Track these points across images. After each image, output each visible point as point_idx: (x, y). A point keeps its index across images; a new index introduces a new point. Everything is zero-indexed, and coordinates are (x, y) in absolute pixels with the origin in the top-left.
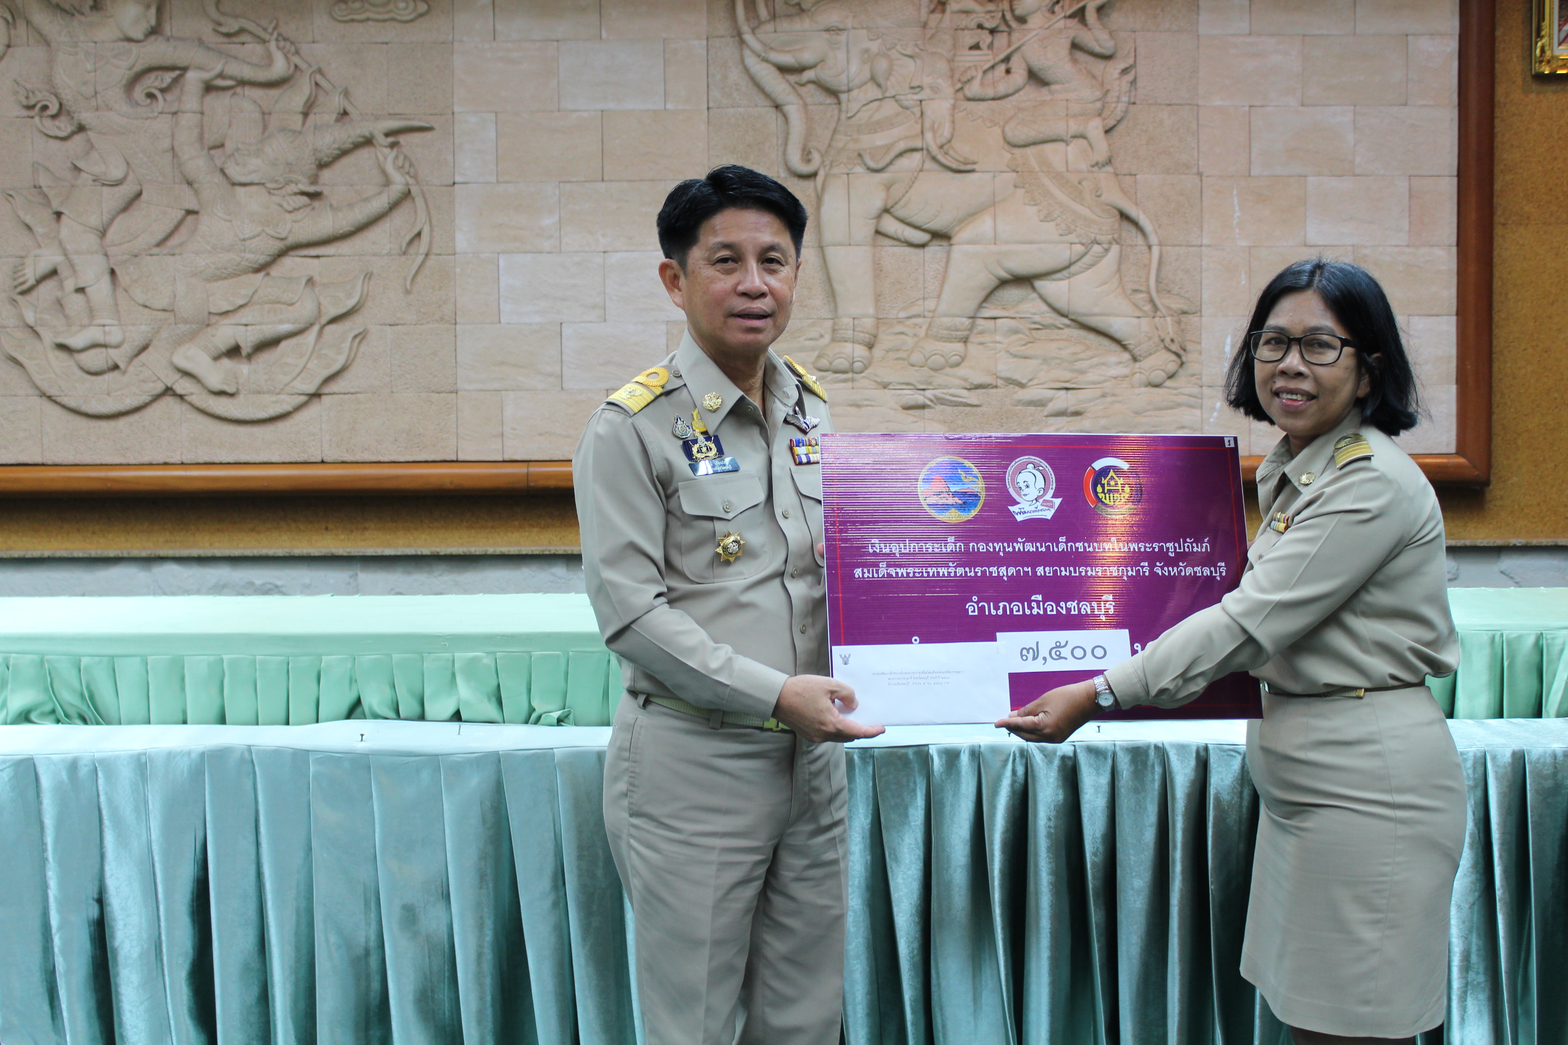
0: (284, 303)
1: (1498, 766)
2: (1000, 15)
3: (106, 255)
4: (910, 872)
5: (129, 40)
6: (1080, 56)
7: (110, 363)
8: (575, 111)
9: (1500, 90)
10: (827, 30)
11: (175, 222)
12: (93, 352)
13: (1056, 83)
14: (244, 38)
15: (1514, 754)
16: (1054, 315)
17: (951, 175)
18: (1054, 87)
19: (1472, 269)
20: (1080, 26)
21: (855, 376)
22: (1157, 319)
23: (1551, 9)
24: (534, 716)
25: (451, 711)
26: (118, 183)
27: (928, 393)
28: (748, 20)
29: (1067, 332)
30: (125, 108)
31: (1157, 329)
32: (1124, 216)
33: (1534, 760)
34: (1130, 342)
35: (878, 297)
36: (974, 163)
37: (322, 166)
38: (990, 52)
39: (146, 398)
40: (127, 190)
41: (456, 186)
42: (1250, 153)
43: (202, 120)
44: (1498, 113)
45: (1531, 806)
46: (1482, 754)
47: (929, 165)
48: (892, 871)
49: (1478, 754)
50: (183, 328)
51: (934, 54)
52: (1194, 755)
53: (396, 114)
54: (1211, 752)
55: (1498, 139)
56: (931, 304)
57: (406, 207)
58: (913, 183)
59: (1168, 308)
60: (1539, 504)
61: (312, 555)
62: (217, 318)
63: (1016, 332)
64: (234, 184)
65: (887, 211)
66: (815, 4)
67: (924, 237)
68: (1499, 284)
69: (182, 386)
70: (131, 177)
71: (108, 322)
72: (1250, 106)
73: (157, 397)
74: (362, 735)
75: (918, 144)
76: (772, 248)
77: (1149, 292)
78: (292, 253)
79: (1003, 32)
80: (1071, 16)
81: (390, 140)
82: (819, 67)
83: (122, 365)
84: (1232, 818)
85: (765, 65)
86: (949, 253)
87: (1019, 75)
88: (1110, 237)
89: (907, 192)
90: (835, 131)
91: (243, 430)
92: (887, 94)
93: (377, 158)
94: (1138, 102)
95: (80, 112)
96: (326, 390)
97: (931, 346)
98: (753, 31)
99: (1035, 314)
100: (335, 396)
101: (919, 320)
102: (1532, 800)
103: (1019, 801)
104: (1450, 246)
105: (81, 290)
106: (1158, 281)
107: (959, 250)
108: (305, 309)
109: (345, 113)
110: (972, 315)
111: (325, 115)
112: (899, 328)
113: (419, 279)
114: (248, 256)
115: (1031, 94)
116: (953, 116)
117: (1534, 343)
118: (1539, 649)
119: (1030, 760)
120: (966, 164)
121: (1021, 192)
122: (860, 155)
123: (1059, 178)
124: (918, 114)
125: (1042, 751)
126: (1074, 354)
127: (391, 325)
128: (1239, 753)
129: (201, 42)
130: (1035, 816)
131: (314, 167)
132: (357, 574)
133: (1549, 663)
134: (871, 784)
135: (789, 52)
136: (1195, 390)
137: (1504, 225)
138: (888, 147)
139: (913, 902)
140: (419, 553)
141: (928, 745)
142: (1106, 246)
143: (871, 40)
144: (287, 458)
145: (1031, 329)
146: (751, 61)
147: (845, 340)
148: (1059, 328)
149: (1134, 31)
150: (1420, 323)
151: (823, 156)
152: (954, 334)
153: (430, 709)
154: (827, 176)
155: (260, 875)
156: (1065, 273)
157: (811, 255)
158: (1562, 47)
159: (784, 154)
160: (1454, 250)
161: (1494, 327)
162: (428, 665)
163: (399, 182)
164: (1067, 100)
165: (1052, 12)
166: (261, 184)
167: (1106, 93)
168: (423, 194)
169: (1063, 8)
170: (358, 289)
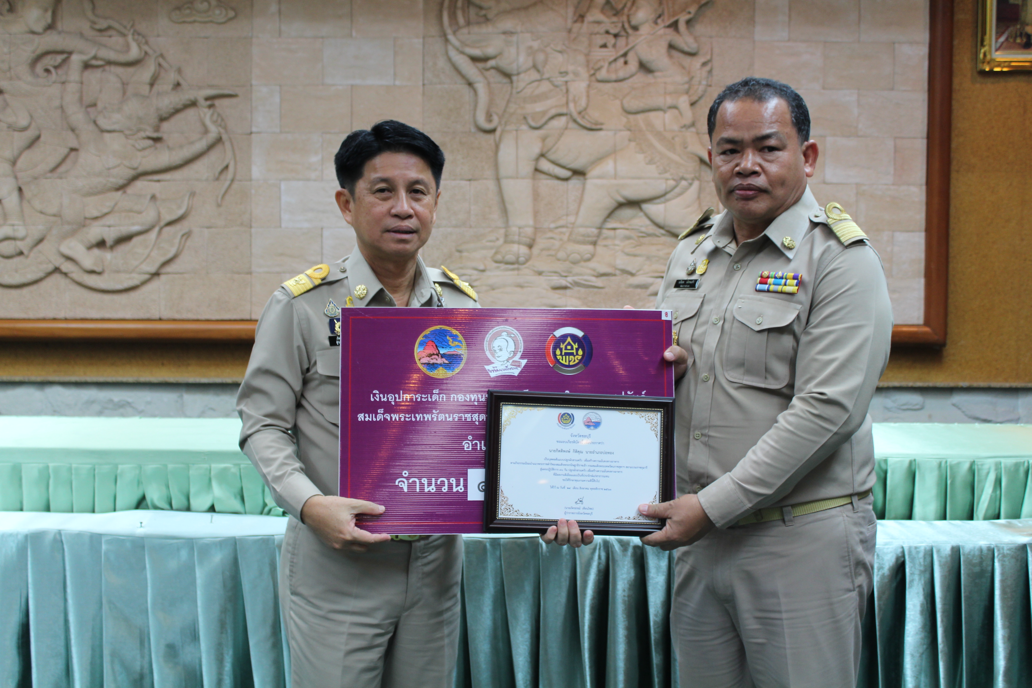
0: (135, 212)
1: (941, 557)
2: (620, 25)
3: (16, 178)
4: (524, 627)
5: (33, 33)
6: (675, 53)
7: (18, 251)
8: (334, 85)
9: (956, 81)
10: (504, 33)
11: (63, 156)
12: (6, 243)
13: (658, 71)
14: (111, 32)
15: (953, 548)
16: (655, 228)
17: (585, 132)
18: (657, 74)
19: (936, 200)
20: (674, 33)
21: (521, 267)
23: (991, 27)
24: (266, 509)
25: (207, 505)
26: (24, 129)
27: (569, 279)
28: (451, 25)
29: (663, 239)
30: (30, 79)
32: (703, 162)
33: (966, 553)
35: (536, 214)
36: (602, 124)
37: (163, 119)
39: (41, 274)
40: (30, 134)
41: (253, 135)
43: (82, 88)
44: (954, 96)
45: (964, 585)
46: (930, 548)
47: (572, 125)
49: (928, 548)
50: (67, 227)
51: (575, 50)
53: (213, 85)
55: (955, 113)
56: (571, 219)
57: (218, 149)
58: (561, 137)
60: (978, 359)
61: (152, 381)
62: (90, 221)
63: (628, 238)
64: (103, 131)
65: (542, 155)
66: (497, 15)
67: (567, 174)
68: (954, 211)
69: (66, 267)
70: (33, 126)
71: (16, 222)
73: (49, 274)
74: (141, 523)
75: (564, 110)
76: (417, 182)
78: (142, 178)
79: (622, 36)
80: (669, 26)
81: (209, 103)
82: (498, 58)
83: (26, 252)
85: (462, 56)
86: (584, 185)
87: (633, 66)
88: (692, 176)
89: (556, 143)
90: (509, 101)
91: (107, 297)
92: (544, 77)
93: (200, 115)
94: (713, 85)
96: (164, 270)
97: (572, 247)
98: (454, 33)
99: (641, 226)
100: (170, 275)
101: (564, 230)
102: (965, 581)
103: (602, 578)
104: (921, 185)
107: (591, 182)
108: (149, 216)
109: (178, 85)
110: (599, 226)
111: (165, 85)
112: (550, 235)
113: (227, 197)
114: (112, 180)
115: (641, 79)
116: (588, 92)
117: (977, 251)
118: (972, 471)
119: (612, 549)
120: (596, 125)
121: (633, 144)
122: (525, 118)
123: (659, 135)
124: (565, 91)
125: (620, 542)
127: (208, 228)
129: (82, 35)
130: (614, 588)
131: (157, 120)
133: (979, 481)
134: (499, 563)
135: (479, 47)
137: (958, 171)
138: (544, 113)
142: (690, 181)
143: (534, 40)
144: (136, 316)
145: (639, 237)
146: (453, 54)
147: (513, 242)
148: (657, 236)
149: (711, 37)
150: (900, 237)
151: (501, 117)
152: (587, 239)
153: (194, 503)
154: (503, 132)
155: (66, 621)
156: (662, 199)
157: (491, 184)
158: (998, 53)
159: (474, 116)
160: (924, 188)
161: (950, 240)
162: (192, 472)
163: (214, 131)
164: (665, 83)
165: (656, 23)
166: (121, 131)
167: (692, 78)
168: (230, 140)
169: (663, 21)
170: (186, 203)
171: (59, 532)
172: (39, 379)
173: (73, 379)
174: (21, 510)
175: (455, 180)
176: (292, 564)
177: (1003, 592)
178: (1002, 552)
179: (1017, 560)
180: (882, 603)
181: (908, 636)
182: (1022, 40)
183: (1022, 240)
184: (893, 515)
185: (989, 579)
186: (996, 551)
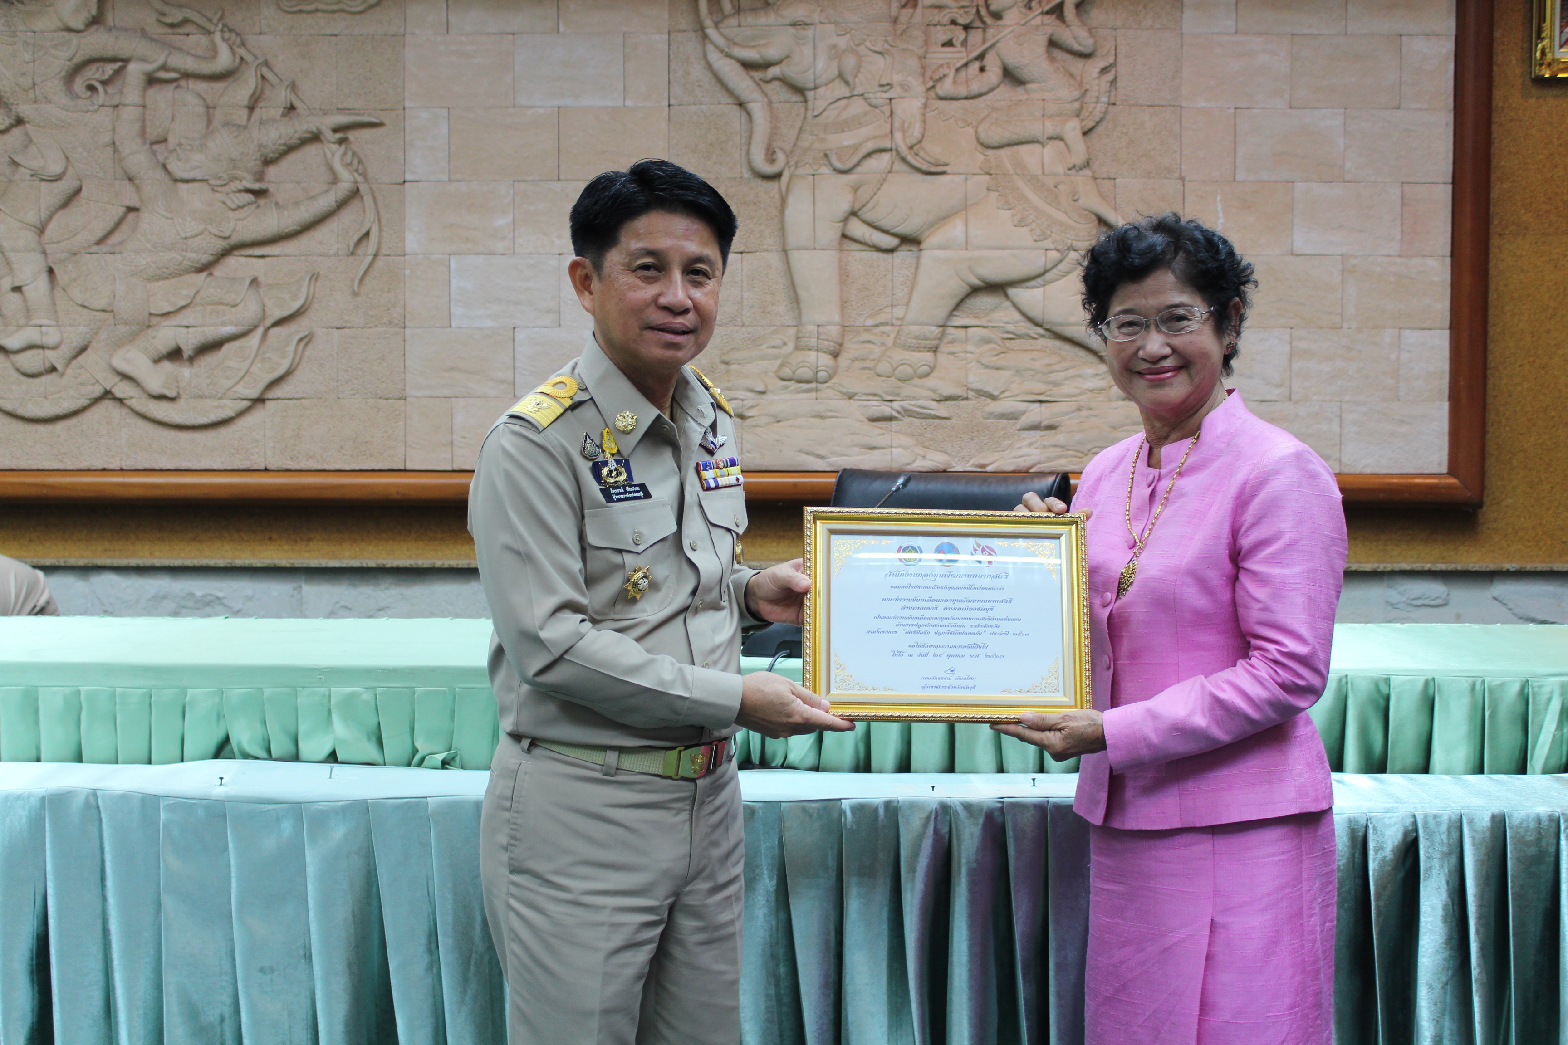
0: (227, 305)
1: (1476, 831)
2: (974, 10)
3: (44, 253)
5: (69, 30)
6: (1059, 54)
7: (48, 365)
8: (531, 107)
9: (1498, 95)
10: (794, 25)
11: (116, 219)
12: (30, 353)
13: (1032, 82)
14: (188, 29)
15: (1493, 817)
16: (1029, 325)
17: (920, 177)
18: (1029, 86)
19: (1467, 280)
20: (1058, 23)
21: (819, 385)
23: (1553, 10)
24: (417, 758)
25: (326, 751)
26: (57, 178)
27: (896, 405)
28: (711, 13)
29: (1041, 341)
30: (65, 101)
32: (1102, 222)
33: (1515, 824)
35: (844, 304)
36: (946, 165)
37: (268, 162)
38: (964, 49)
39: (84, 402)
40: (66, 185)
41: (406, 184)
42: (1235, 157)
43: (144, 114)
44: (1496, 118)
45: (1512, 876)
46: (1458, 817)
47: (899, 166)
49: (1454, 817)
50: (122, 329)
51: (904, 50)
53: (345, 109)
55: (1496, 144)
56: (899, 312)
57: (354, 206)
58: (882, 185)
60: (1534, 527)
61: (254, 566)
62: (158, 319)
63: (988, 341)
64: (176, 181)
65: (854, 213)
67: (894, 242)
68: (1495, 296)
69: (122, 389)
70: (70, 171)
71: (45, 322)
72: (1236, 109)
73: (96, 401)
74: (221, 779)
75: (887, 144)
76: (700, 259)
78: (236, 253)
80: (1049, 12)
81: (339, 135)
82: (784, 63)
83: (59, 367)
85: (728, 61)
86: (918, 258)
87: (994, 74)
89: (875, 194)
90: (800, 130)
91: (183, 436)
92: (855, 93)
93: (325, 154)
94: (1117, 103)
95: (17, 105)
96: (270, 395)
97: (899, 355)
98: (716, 25)
99: (1008, 323)
100: (280, 401)
101: (887, 329)
103: (940, 861)
104: (1444, 256)
105: (17, 289)
107: (929, 255)
108: (248, 311)
109: (292, 108)
110: (942, 323)
111: (271, 109)
112: (865, 336)
113: (367, 280)
114: (193, 255)
115: (1006, 93)
116: (924, 115)
117: (1531, 359)
118: (1524, 698)
119: (954, 818)
120: (937, 165)
121: (994, 195)
122: (826, 156)
123: (1034, 181)
124: (888, 113)
125: (967, 807)
126: (1048, 365)
127: (338, 328)
129: (143, 32)
131: (259, 163)
132: (301, 587)
133: (1534, 713)
135: (754, 47)
137: (1500, 235)
138: (856, 147)
140: (365, 565)
141: (840, 799)
143: (839, 35)
144: (229, 466)
145: (1004, 339)
146: (714, 56)
147: (809, 348)
148: (1033, 338)
149: (1114, 28)
150: (1411, 337)
151: (788, 155)
152: (923, 343)
153: (305, 749)
154: (792, 177)
155: (106, 932)
156: (1040, 281)
157: (774, 259)
158: (1564, 50)
159: (748, 153)
160: (1448, 261)
161: (1489, 341)
162: (302, 700)
163: (347, 179)
164: (1043, 100)
165: (1028, 7)
166: (204, 181)
167: (1085, 93)
168: (372, 192)
169: (1040, 4)
170: (304, 290)
171: (94, 793)
172: (81, 563)
173: (133, 562)
174: (38, 760)
176: (514, 827)
180: (1381, 903)
181: (1423, 957)
184: (1398, 766)
185: (1552, 866)
186: (1562, 821)
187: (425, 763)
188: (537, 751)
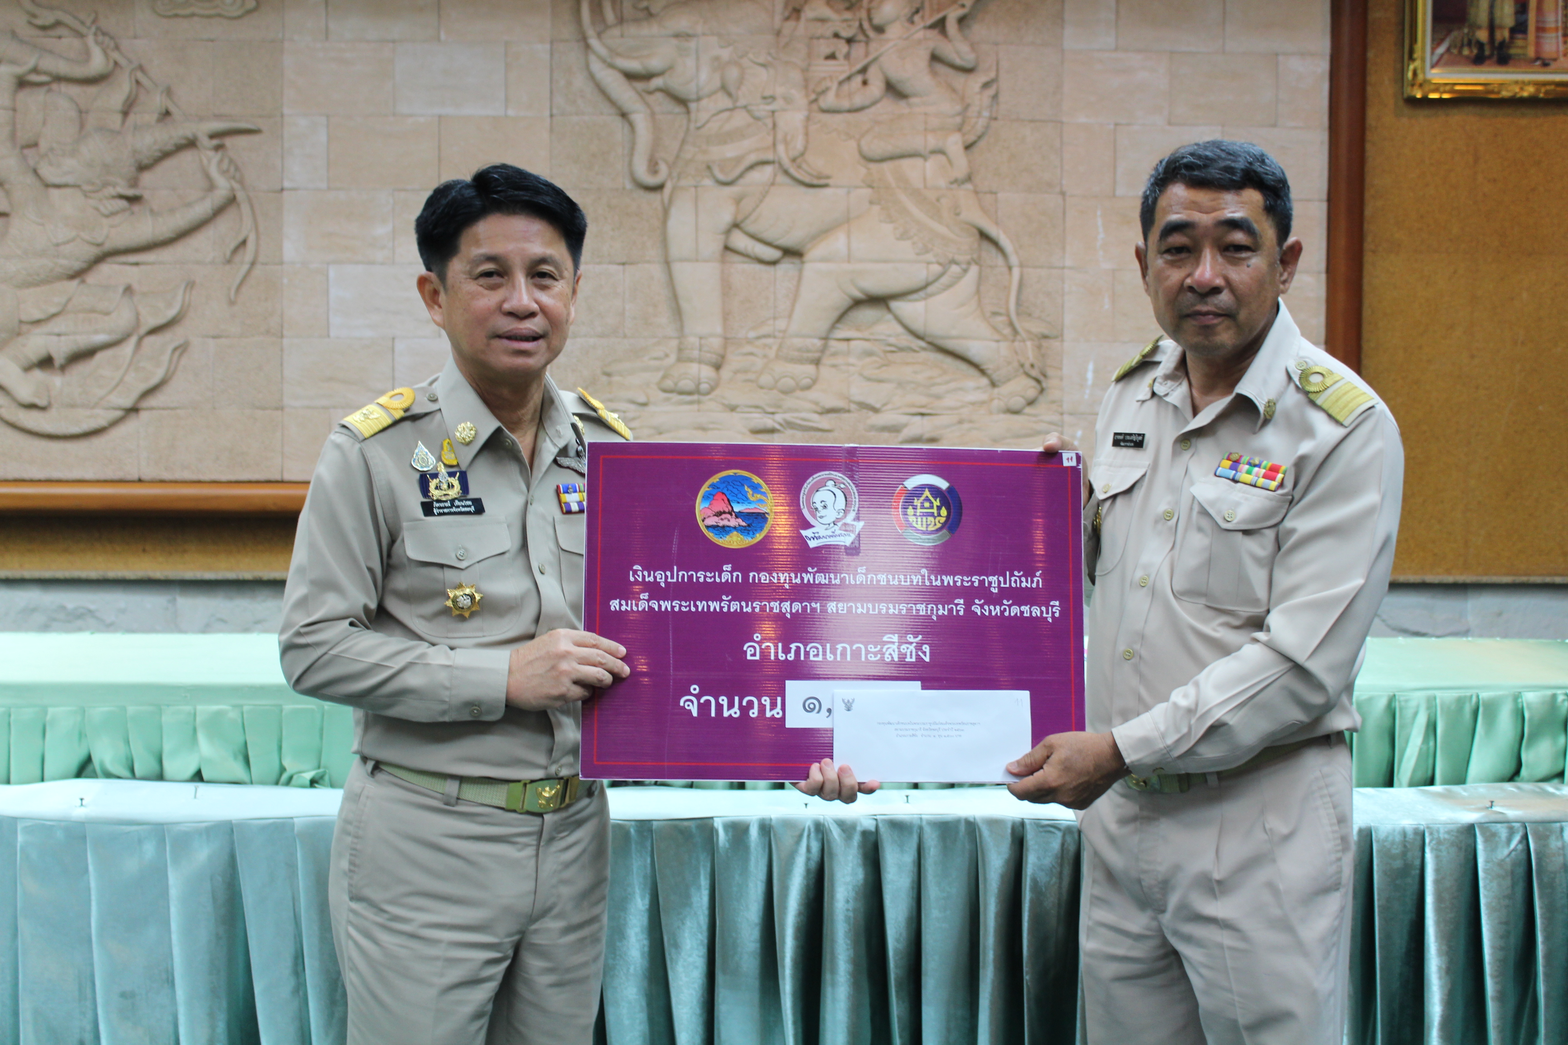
0: (100, 312)
2: (857, 24)
4: (691, 960)
6: (941, 69)
8: (411, 115)
9: (1372, 114)
10: (677, 36)
13: (915, 95)
14: (60, 31)
16: (910, 338)
17: (803, 189)
18: (913, 100)
19: (1341, 296)
20: (940, 38)
21: (703, 398)
22: (1016, 344)
23: (1424, 32)
24: (285, 777)
25: (191, 770)
27: (779, 417)
28: (593, 23)
29: (924, 355)
31: (1016, 353)
32: (984, 236)
34: (988, 366)
35: (726, 316)
36: (828, 178)
37: (142, 168)
38: (846, 62)
41: (285, 193)
42: (1115, 173)
43: (14, 117)
44: (1369, 136)
45: (1378, 889)
47: (781, 178)
48: (671, 959)
51: (787, 62)
52: (1009, 831)
54: (1028, 827)
55: (1370, 162)
56: (781, 324)
57: (231, 214)
58: (764, 197)
59: (1028, 332)
61: (128, 578)
62: (28, 326)
63: (870, 354)
64: (47, 186)
65: (736, 225)
66: (666, 7)
67: (775, 254)
68: (1369, 312)
72: (1116, 125)
74: (82, 799)
75: (770, 156)
76: (543, 260)
77: (1008, 315)
78: (110, 260)
79: (859, 42)
80: (932, 27)
81: (215, 142)
82: (667, 74)
84: (1051, 901)
85: (611, 72)
86: (801, 271)
87: (876, 87)
88: (968, 257)
89: (757, 206)
90: (684, 142)
91: (55, 446)
92: (739, 104)
93: (201, 161)
94: (999, 117)
96: (144, 404)
97: (781, 368)
98: (599, 35)
99: (889, 336)
100: (154, 412)
101: (769, 341)
102: (1378, 883)
103: (813, 880)
104: (1319, 273)
106: (1018, 303)
107: (812, 267)
108: (122, 319)
109: (167, 113)
110: (824, 335)
111: (145, 115)
112: (748, 348)
113: (244, 289)
114: (64, 262)
115: (888, 107)
116: (806, 128)
118: (1391, 712)
119: (827, 836)
120: (819, 178)
121: (876, 208)
122: (709, 168)
123: (917, 195)
124: (770, 125)
126: (931, 378)
127: (214, 337)
128: (1059, 829)
129: (14, 34)
130: (832, 897)
131: (133, 169)
132: (175, 600)
133: (1401, 726)
134: (649, 860)
135: (636, 58)
136: (1055, 418)
137: (1374, 252)
138: (738, 160)
139: (694, 993)
141: (712, 818)
142: (964, 266)
143: (721, 47)
144: (102, 476)
145: (886, 352)
146: (597, 67)
147: (691, 360)
148: (915, 351)
149: (996, 44)
151: (671, 167)
152: (805, 355)
153: (169, 767)
154: (674, 189)
156: (922, 294)
157: (657, 271)
158: (1435, 71)
159: (630, 164)
160: (1323, 277)
161: (1363, 356)
162: (167, 718)
163: (223, 186)
164: (926, 114)
165: (911, 21)
166: (76, 186)
167: (967, 107)
168: (250, 200)
169: (923, 17)
170: (179, 298)
175: (600, 263)
176: (354, 852)
177: (1439, 899)
178: (1436, 836)
179: (1460, 849)
182: (1471, 51)
183: (1472, 357)
185: (1417, 879)
186: (1427, 835)
187: (294, 782)
188: (380, 776)
